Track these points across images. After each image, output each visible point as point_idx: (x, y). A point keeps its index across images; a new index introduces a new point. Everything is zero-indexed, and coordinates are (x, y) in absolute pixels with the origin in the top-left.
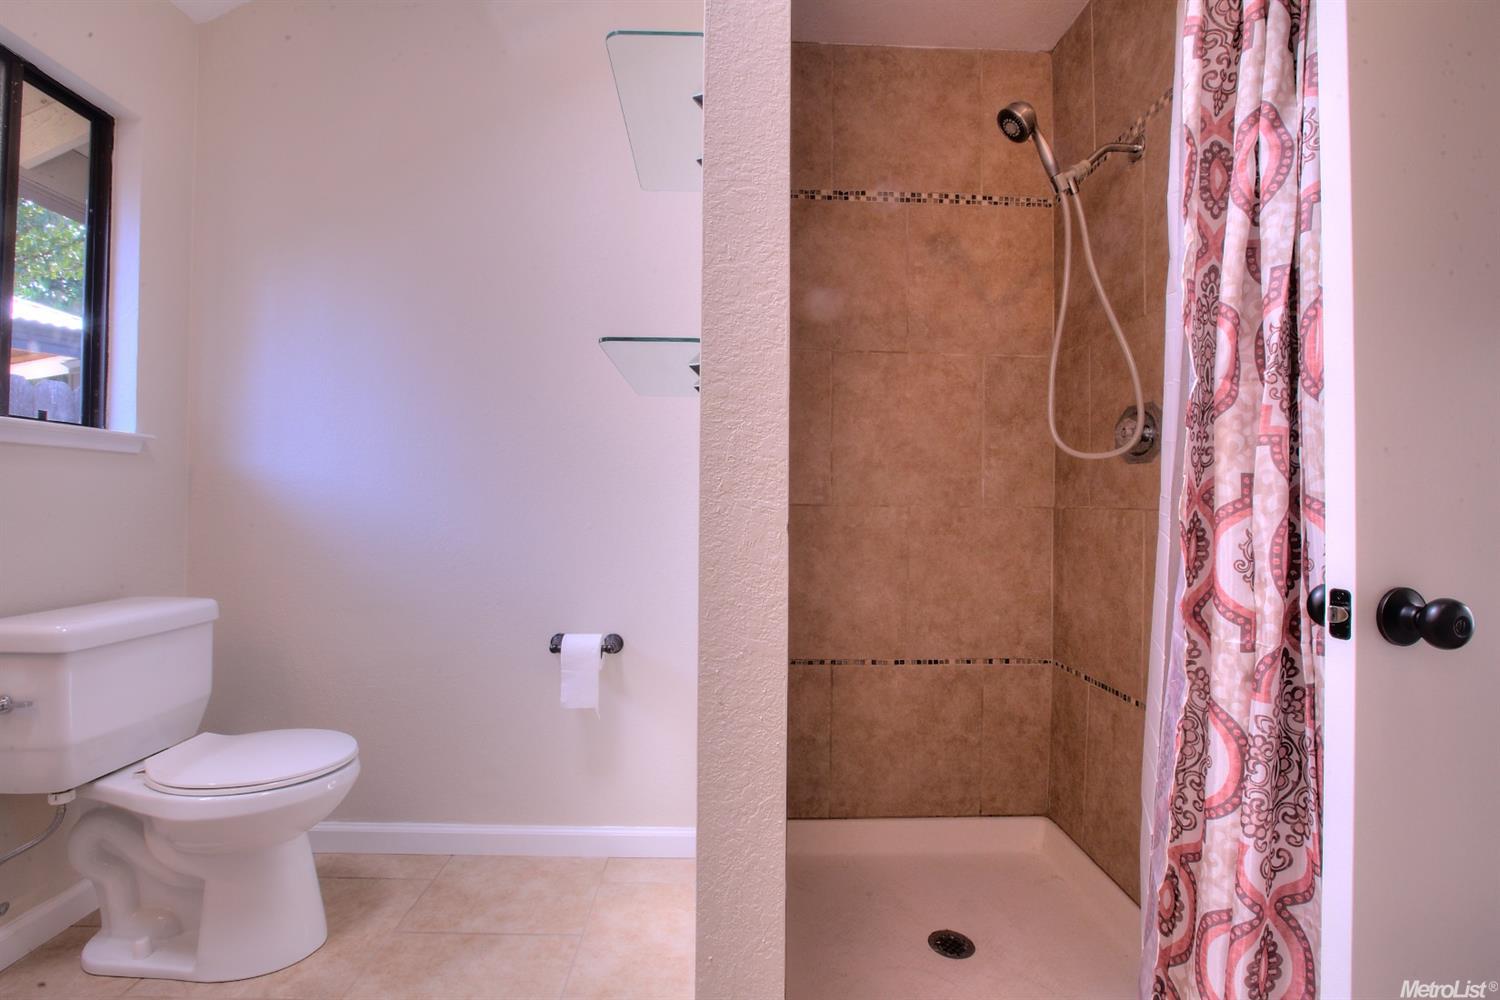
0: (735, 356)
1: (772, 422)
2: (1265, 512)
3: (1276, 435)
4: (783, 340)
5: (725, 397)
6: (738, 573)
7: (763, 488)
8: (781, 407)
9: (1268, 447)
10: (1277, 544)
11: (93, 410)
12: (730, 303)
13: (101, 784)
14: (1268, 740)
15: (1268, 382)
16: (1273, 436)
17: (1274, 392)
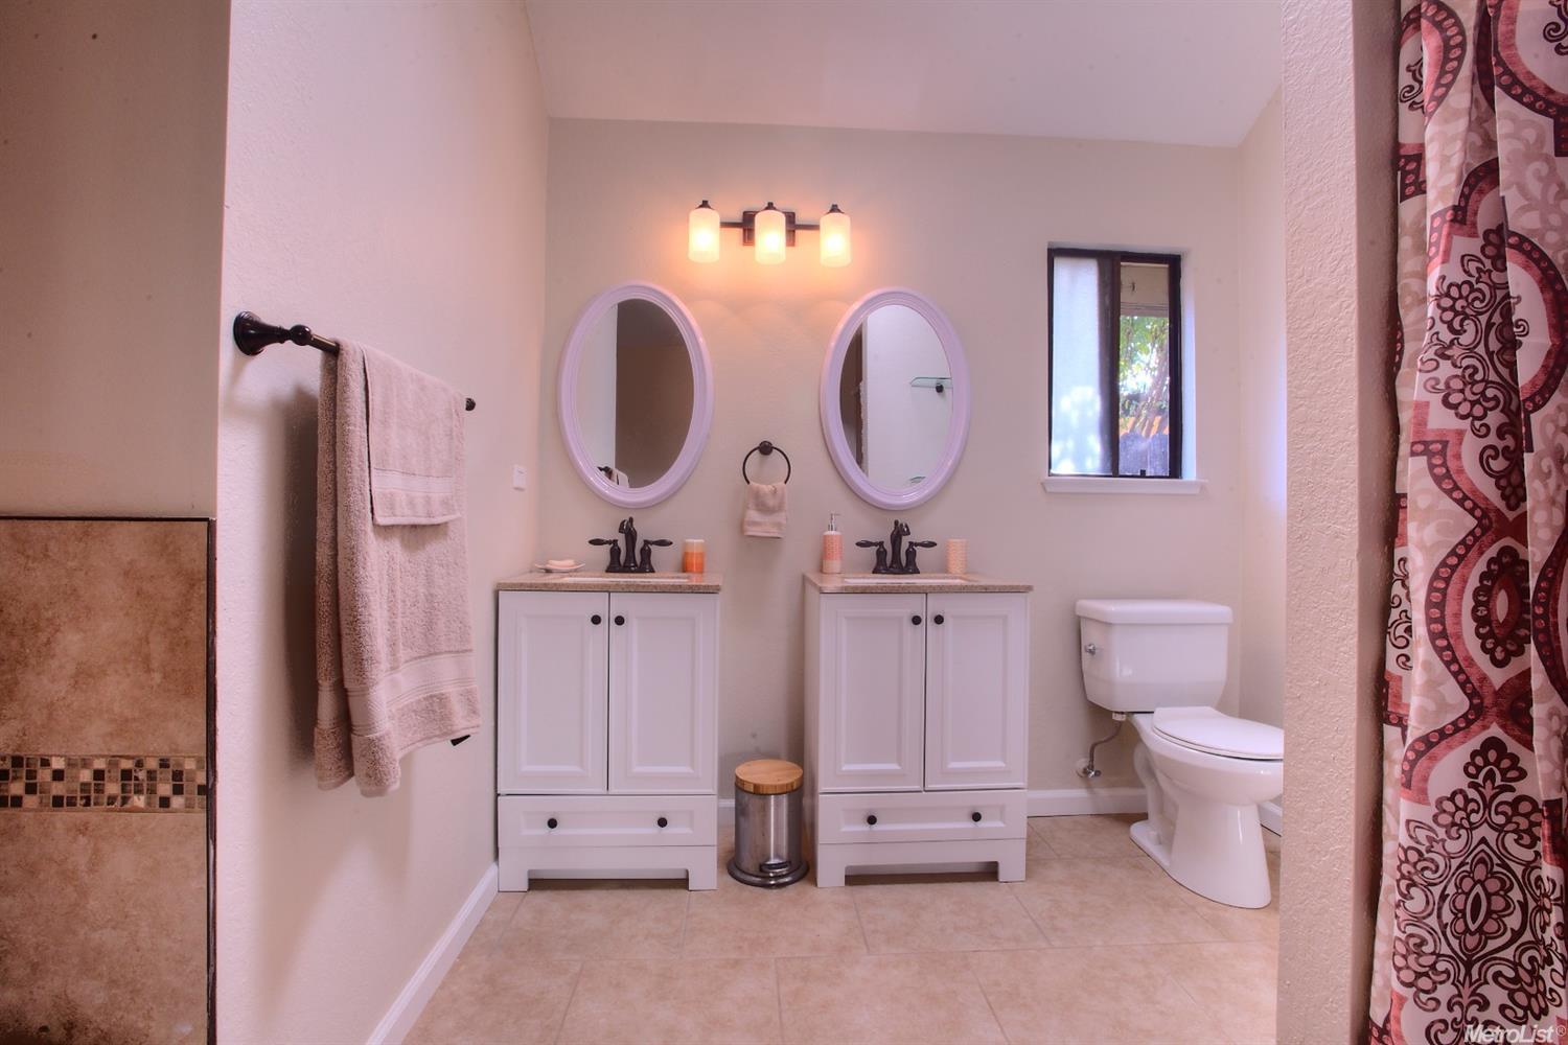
0: (1313, 378)
1: (1343, 442)
2: (1421, 546)
3: (1437, 442)
4: (1352, 351)
5: (1304, 422)
6: (1316, 600)
7: (1335, 513)
8: (1350, 424)
9: (1424, 459)
10: (1437, 590)
11: (1175, 470)
12: (1306, 327)
13: (1136, 715)
14: (1426, 855)
15: (1420, 371)
16: (1433, 442)
17: (1433, 383)
